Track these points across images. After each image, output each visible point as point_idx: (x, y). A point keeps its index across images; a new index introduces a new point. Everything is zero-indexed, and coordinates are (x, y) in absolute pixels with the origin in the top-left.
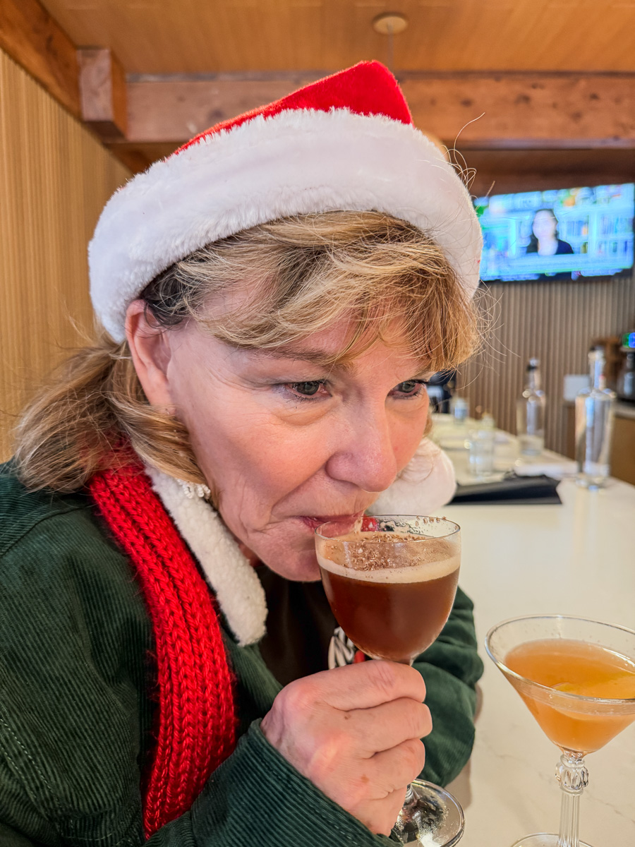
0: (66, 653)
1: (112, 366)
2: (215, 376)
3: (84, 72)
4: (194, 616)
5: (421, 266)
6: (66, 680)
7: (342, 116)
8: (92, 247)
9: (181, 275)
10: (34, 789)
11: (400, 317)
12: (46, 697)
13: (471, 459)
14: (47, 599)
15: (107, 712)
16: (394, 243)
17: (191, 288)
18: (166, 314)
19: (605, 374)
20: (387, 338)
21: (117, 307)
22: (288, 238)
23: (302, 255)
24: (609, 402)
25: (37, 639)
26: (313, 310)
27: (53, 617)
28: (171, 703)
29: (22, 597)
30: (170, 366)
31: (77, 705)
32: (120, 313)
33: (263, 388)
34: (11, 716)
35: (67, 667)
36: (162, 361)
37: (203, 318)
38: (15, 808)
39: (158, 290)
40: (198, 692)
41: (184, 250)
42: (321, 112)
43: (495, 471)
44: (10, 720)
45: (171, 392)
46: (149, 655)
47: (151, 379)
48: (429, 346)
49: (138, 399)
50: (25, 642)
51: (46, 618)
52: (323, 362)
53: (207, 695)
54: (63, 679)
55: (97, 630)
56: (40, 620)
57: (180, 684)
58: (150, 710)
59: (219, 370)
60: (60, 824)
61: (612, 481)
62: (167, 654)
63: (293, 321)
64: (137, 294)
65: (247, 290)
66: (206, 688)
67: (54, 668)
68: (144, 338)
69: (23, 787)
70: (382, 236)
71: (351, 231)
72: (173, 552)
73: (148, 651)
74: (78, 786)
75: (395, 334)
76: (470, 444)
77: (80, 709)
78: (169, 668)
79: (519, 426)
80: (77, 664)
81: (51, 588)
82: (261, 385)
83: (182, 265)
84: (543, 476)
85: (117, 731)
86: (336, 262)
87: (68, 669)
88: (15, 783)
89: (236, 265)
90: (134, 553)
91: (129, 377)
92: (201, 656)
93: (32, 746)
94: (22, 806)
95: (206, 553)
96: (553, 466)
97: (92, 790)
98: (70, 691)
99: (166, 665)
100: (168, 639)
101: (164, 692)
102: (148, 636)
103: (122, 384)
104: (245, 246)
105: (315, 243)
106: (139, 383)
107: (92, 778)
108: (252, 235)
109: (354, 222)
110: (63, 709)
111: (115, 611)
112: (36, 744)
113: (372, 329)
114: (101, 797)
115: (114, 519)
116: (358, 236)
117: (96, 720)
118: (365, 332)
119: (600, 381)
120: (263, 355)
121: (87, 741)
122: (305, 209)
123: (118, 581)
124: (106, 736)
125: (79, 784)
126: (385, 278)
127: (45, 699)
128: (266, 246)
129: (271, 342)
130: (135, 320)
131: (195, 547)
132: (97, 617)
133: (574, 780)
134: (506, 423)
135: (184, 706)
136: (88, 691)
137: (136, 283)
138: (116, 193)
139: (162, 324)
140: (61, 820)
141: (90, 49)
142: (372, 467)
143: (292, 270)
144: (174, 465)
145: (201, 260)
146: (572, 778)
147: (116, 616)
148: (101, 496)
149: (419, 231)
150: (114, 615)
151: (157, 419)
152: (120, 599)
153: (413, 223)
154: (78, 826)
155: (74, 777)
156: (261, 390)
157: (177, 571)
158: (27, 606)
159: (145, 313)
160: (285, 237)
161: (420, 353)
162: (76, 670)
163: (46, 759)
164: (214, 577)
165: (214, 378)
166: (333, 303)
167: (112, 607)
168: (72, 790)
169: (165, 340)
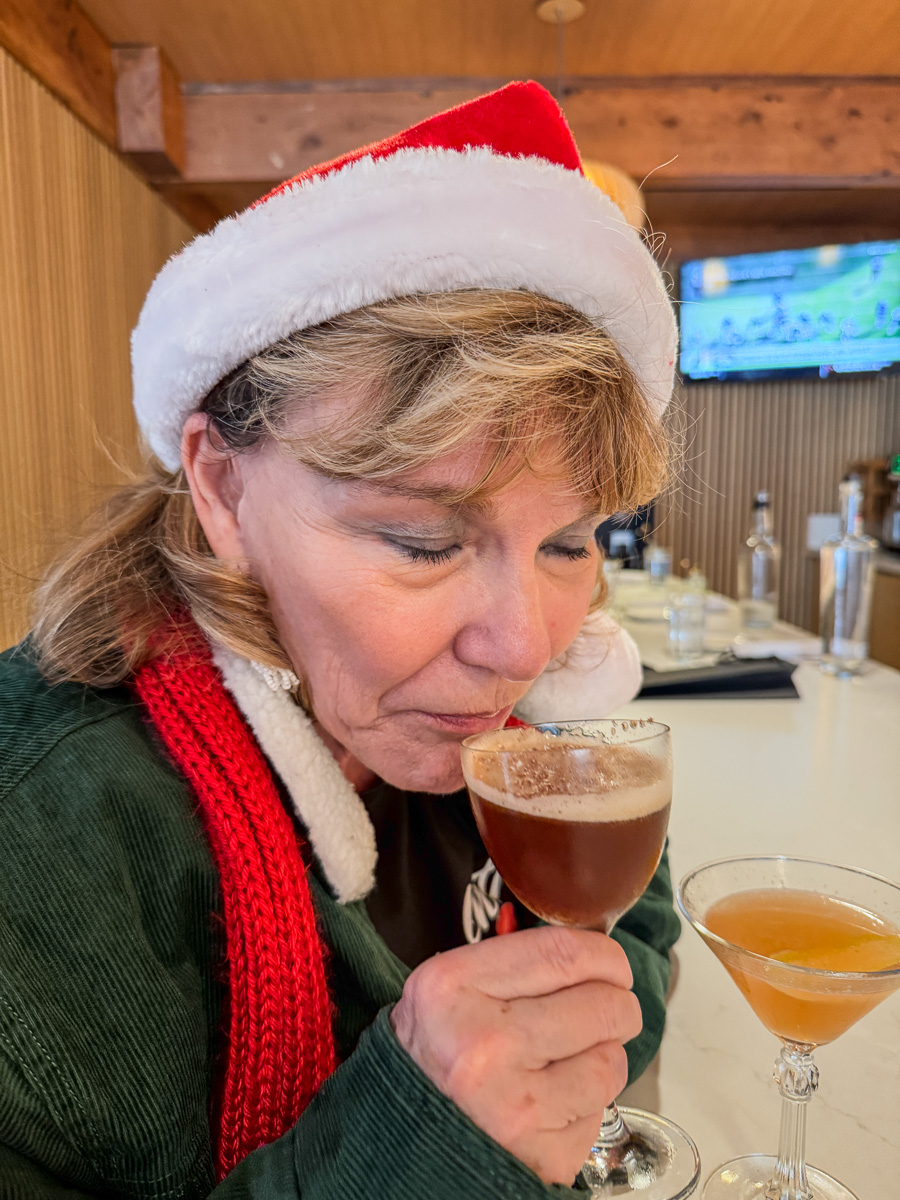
0: (103, 922)
1: (163, 506)
2: (301, 518)
3: (123, 81)
4: (276, 866)
5: (584, 366)
6: (103, 959)
7: (481, 157)
8: (137, 337)
9: (255, 376)
10: (60, 1108)
11: (556, 437)
12: (76, 983)
13: (672, 635)
14: (76, 850)
15: (160, 1004)
16: (547, 334)
17: (268, 394)
18: (236, 431)
19: (864, 514)
20: (536, 466)
21: (170, 420)
22: (403, 325)
23: (422, 350)
24: (868, 554)
25: (63, 903)
26: (436, 425)
27: (84, 874)
28: (246, 984)
29: (42, 847)
30: (242, 504)
31: (119, 994)
32: (174, 430)
33: (369, 537)
34: (28, 1008)
35: (104, 941)
36: (232, 498)
37: (285, 436)
38: (35, 1133)
39: (225, 398)
40: (281, 970)
41: (260, 342)
42: (452, 152)
43: (706, 652)
44: (27, 1013)
45: (243, 541)
46: (215, 919)
47: (216, 522)
48: (598, 479)
49: (200, 549)
50: (46, 908)
51: (75, 876)
52: (449, 500)
53: (294, 973)
54: (98, 958)
55: (147, 888)
56: (66, 879)
57: (257, 959)
58: (217, 996)
59: (307, 510)
60: (98, 1162)
61: (871, 666)
62: (239, 917)
63: (409, 441)
64: (197, 403)
65: (346, 398)
66: (293, 964)
67: (87, 944)
68: (207, 466)
69: (44, 1105)
70: (531, 325)
71: (489, 317)
72: (248, 777)
73: (213, 914)
74: (119, 1106)
75: (550, 461)
76: (671, 613)
77: (122, 1000)
78: (243, 936)
79: (741, 586)
80: (118, 936)
81: (80, 833)
82: (366, 532)
83: (257, 362)
84: (773, 659)
85: (172, 1030)
86: (468, 360)
87: (106, 944)
88: (34, 1100)
89: (331, 362)
90: (197, 777)
91: (187, 517)
92: (286, 920)
93: (56, 1049)
94: (43, 1132)
95: (296, 774)
96: (788, 645)
97: (139, 1112)
98: (108, 975)
99: (238, 933)
100: (242, 897)
101: (236, 970)
102: (213, 892)
103: (177, 528)
104: (344, 336)
105: (441, 332)
106: (200, 528)
107: (138, 1094)
108: (353, 321)
109: (495, 305)
110: (99, 1000)
111: (170, 859)
112: (63, 1046)
113: (518, 453)
114: (152, 1120)
115: (169, 728)
116: (497, 325)
117: (145, 1015)
118: (508, 458)
119: (855, 525)
120: (367, 491)
121: (132, 1045)
122: (427, 285)
123: (173, 819)
124: (159, 1037)
125: (121, 1102)
126: (534, 383)
127: (74, 986)
128: (372, 336)
129: (378, 470)
130: (194, 440)
131: (281, 766)
132: (147, 871)
133: (799, 1082)
134: (722, 584)
135: (262, 987)
136: (133, 975)
137: (195, 387)
138: (169, 262)
139: (231, 447)
140: (99, 1156)
141: (132, 48)
142: (516, 646)
143: (408, 370)
144: (249, 641)
145: (284, 356)
146: (796, 1079)
147: (173, 867)
148: (150, 696)
149: (584, 319)
150: (169, 866)
151: (225, 577)
152: (177, 843)
153: (577, 307)
154: (124, 1165)
155: (115, 1093)
156: (365, 539)
157: (255, 804)
158: (50, 860)
159: (208, 431)
160: (399, 323)
161: (584, 487)
162: (117, 946)
163: (76, 1066)
164: (305, 809)
165: (300, 521)
166: (462, 417)
167: (165, 855)
168: (112, 1110)
169: (235, 468)
